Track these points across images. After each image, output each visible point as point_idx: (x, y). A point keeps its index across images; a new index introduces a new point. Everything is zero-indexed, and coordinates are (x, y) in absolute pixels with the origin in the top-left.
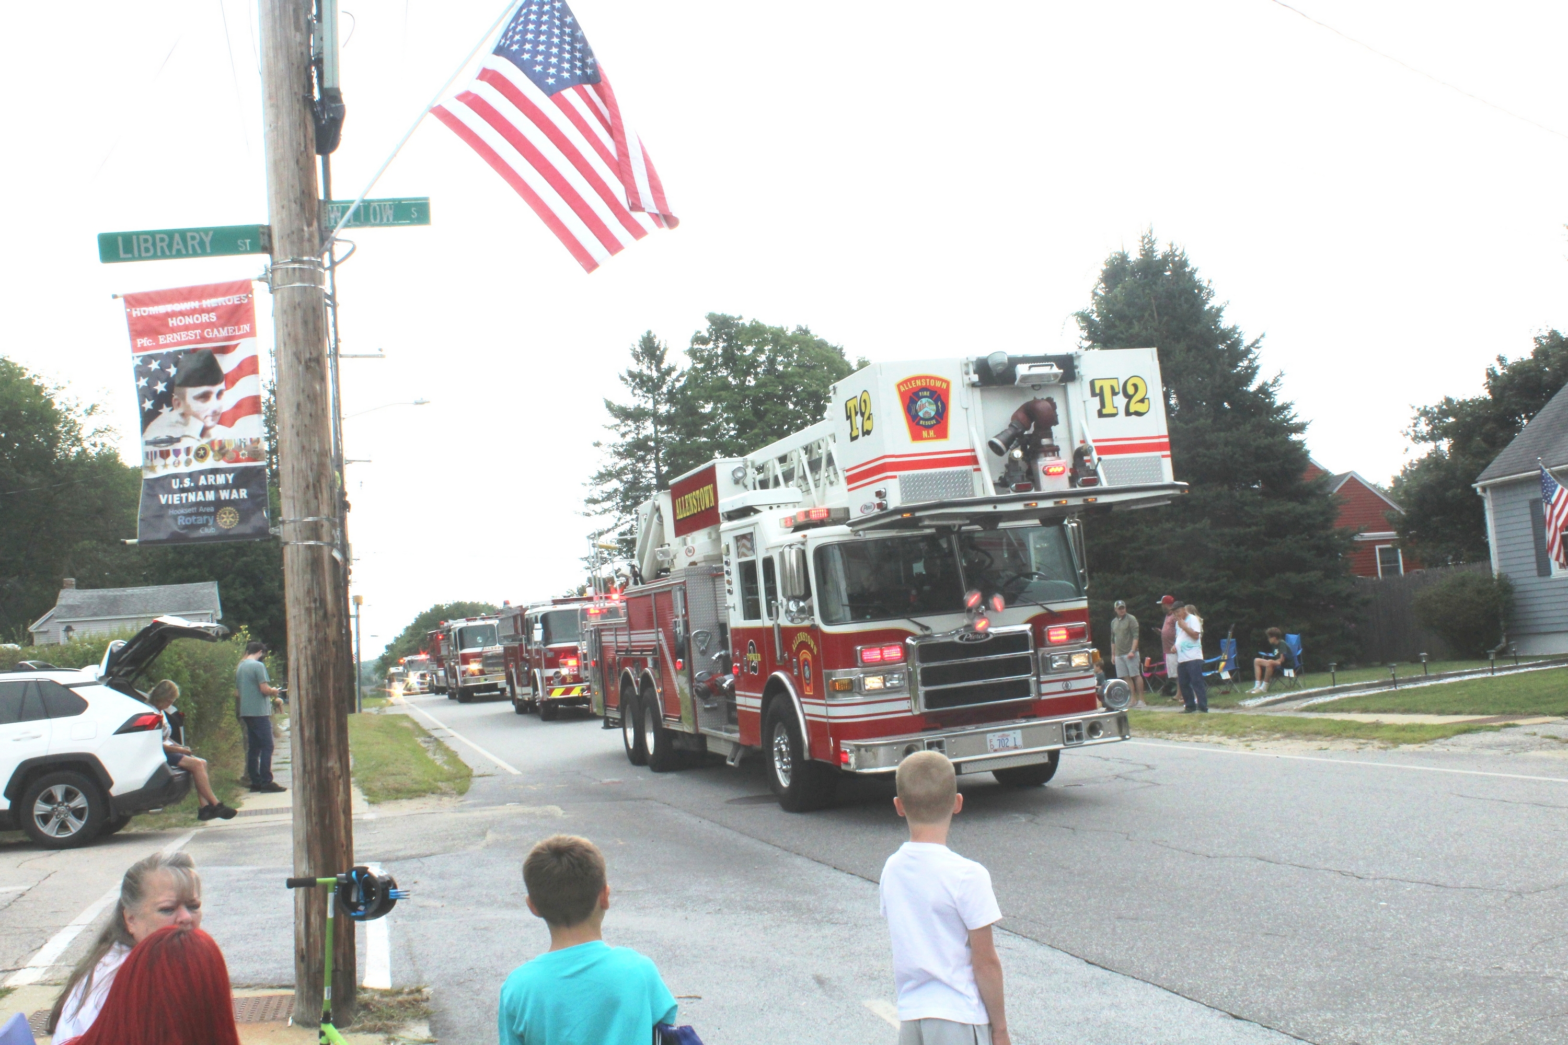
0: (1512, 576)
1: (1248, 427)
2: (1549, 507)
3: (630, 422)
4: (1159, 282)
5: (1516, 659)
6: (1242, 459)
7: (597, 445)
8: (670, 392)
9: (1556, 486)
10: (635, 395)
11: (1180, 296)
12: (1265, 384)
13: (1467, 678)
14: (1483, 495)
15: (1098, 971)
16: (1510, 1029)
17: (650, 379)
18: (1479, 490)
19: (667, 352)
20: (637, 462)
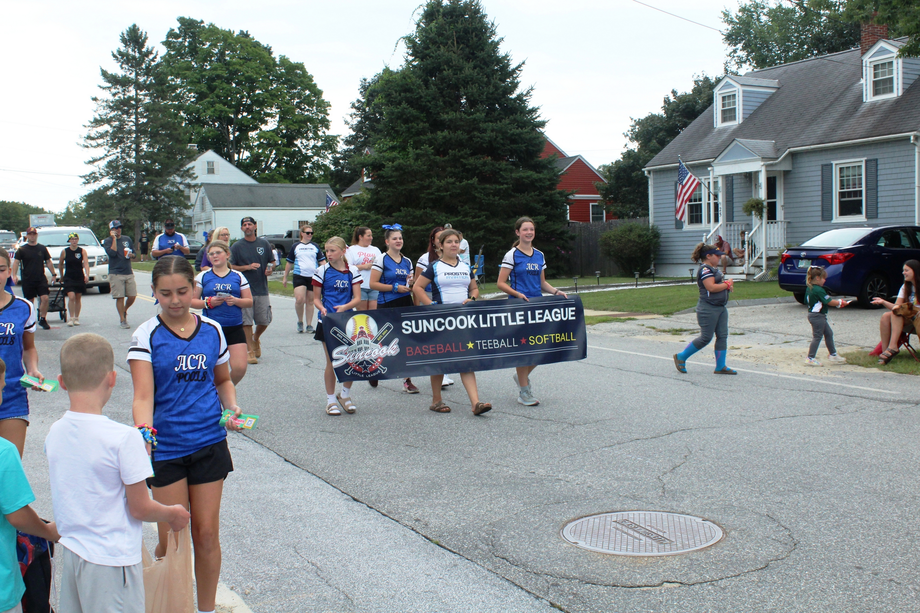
0: (660, 227)
1: (507, 121)
2: (681, 186)
3: (118, 86)
4: (460, 22)
5: (654, 278)
6: (502, 141)
7: (95, 99)
8: (147, 68)
9: (687, 174)
10: (122, 68)
11: (472, 33)
12: (522, 94)
13: (621, 288)
14: (648, 176)
15: (289, 466)
16: (516, 512)
17: (134, 58)
18: (646, 172)
19: (147, 41)
20: (123, 114)
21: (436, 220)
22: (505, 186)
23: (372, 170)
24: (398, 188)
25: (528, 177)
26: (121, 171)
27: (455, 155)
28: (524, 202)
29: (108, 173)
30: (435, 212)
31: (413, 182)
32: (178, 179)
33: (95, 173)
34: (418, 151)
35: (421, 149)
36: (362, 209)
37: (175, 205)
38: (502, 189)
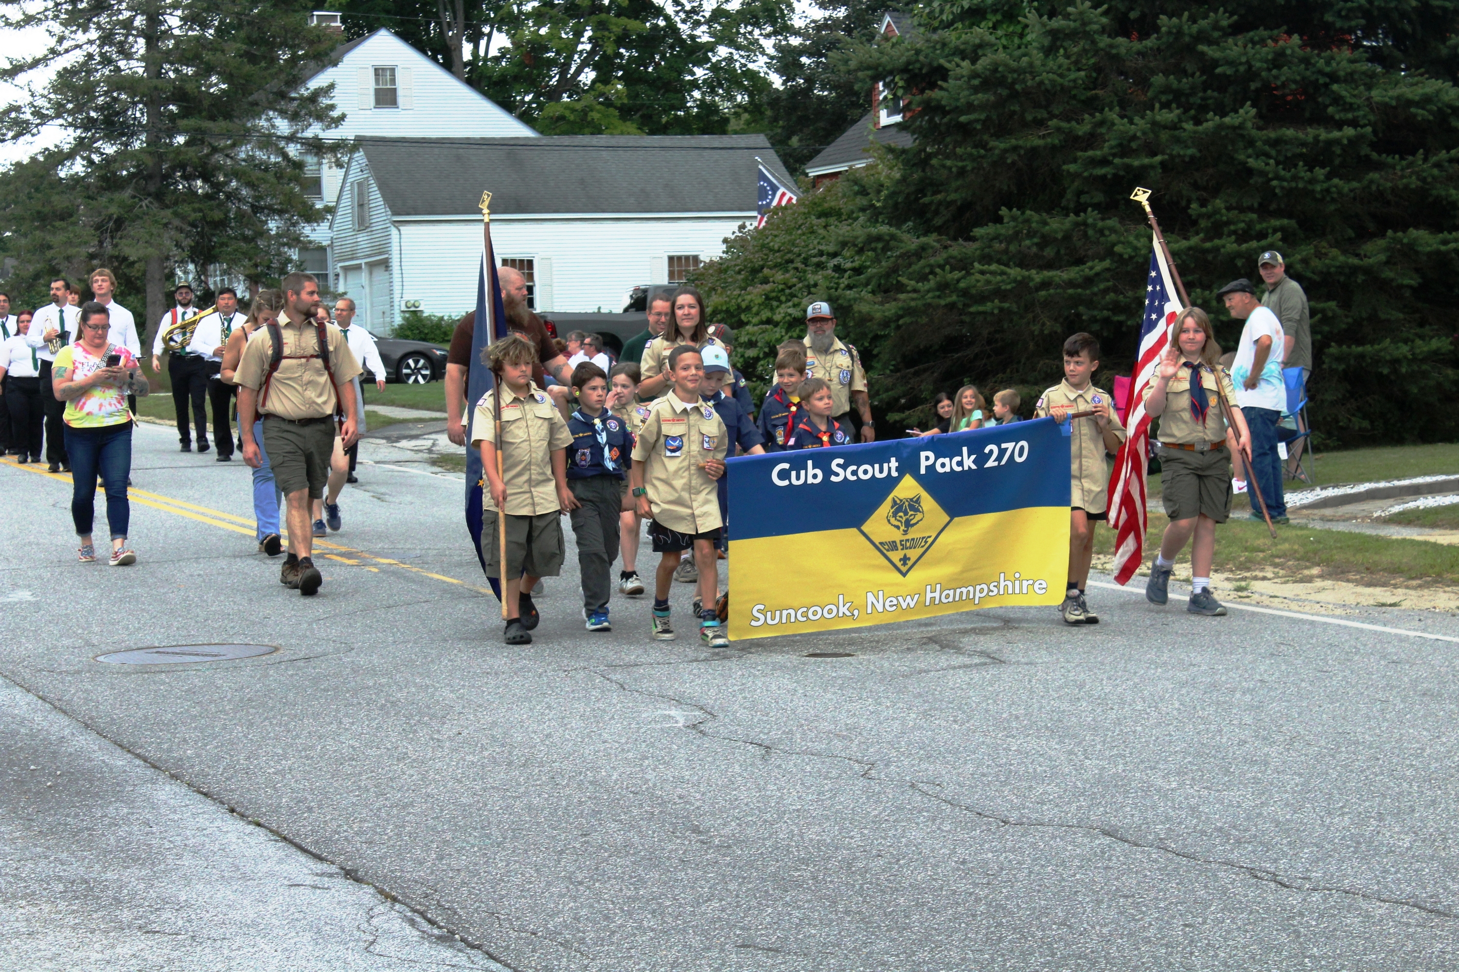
21: (1118, 249)
22: (1349, 131)
23: (907, 89)
24: (992, 143)
25: (1426, 100)
26: (100, 101)
27: (1180, 33)
28: (1414, 183)
29: (59, 110)
30: (1113, 222)
31: (1040, 123)
32: (283, 126)
33: (18, 109)
34: (1057, 23)
35: (1067, 17)
36: (875, 215)
37: (272, 211)
38: (1337, 142)
